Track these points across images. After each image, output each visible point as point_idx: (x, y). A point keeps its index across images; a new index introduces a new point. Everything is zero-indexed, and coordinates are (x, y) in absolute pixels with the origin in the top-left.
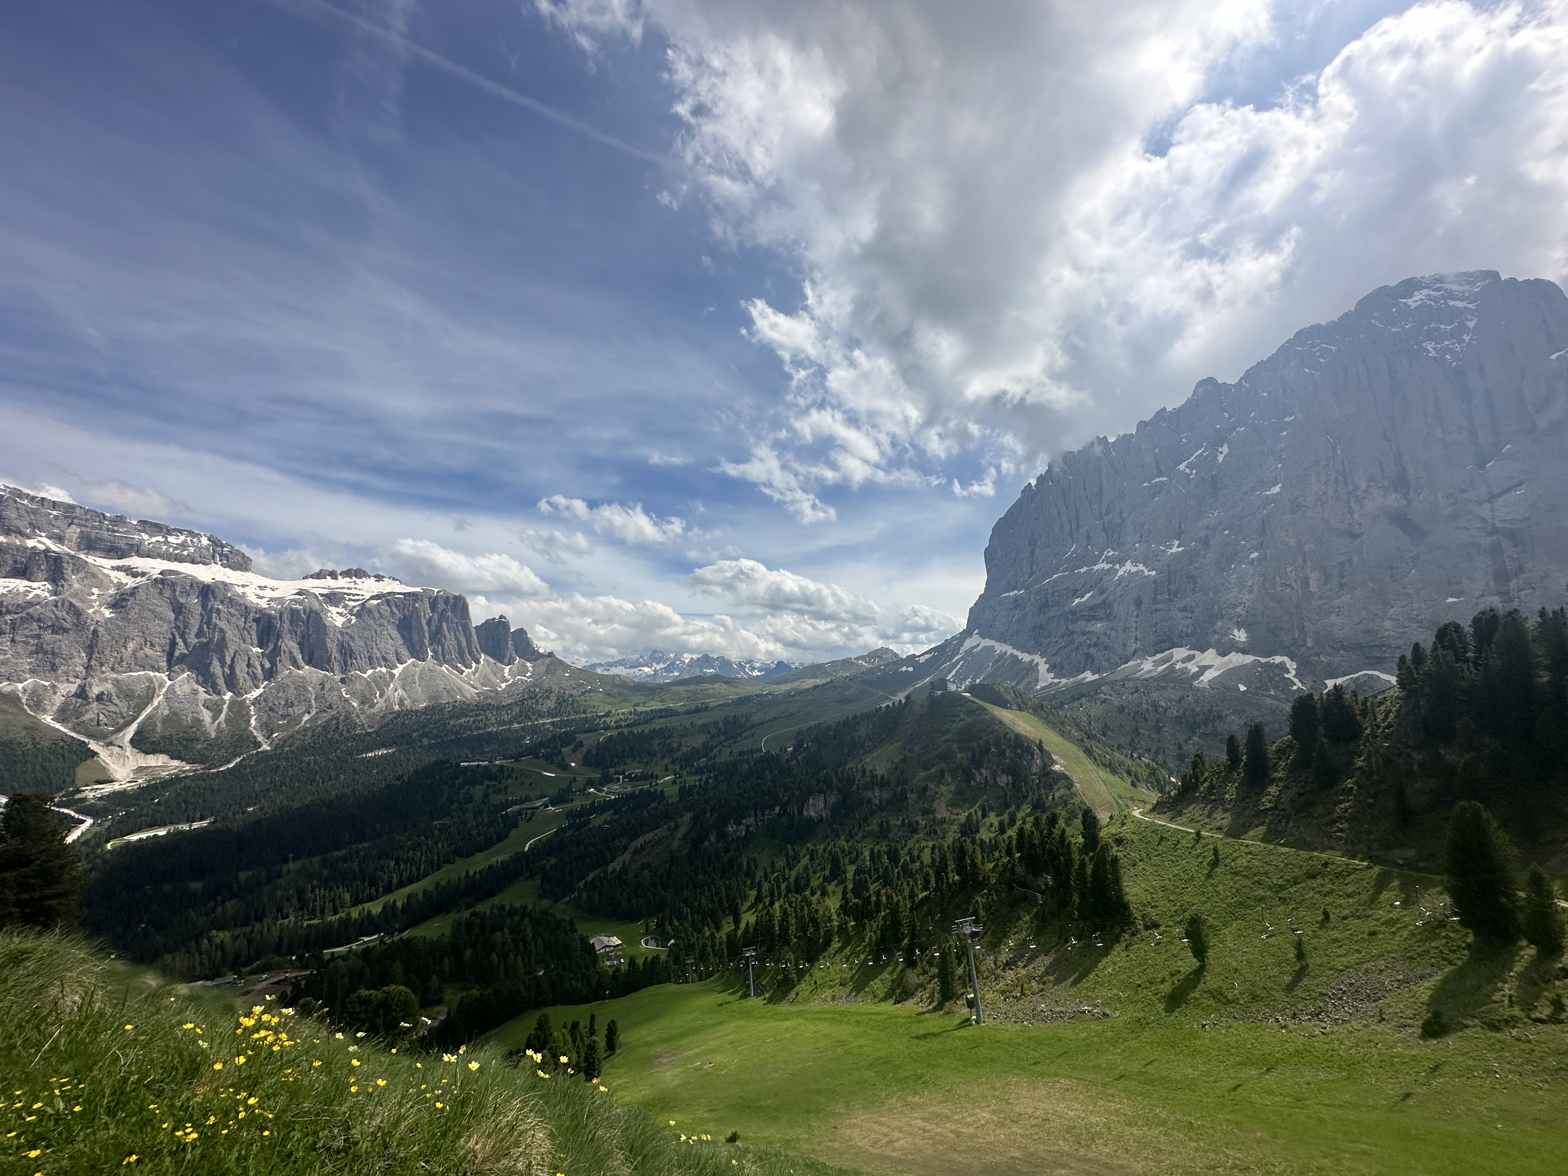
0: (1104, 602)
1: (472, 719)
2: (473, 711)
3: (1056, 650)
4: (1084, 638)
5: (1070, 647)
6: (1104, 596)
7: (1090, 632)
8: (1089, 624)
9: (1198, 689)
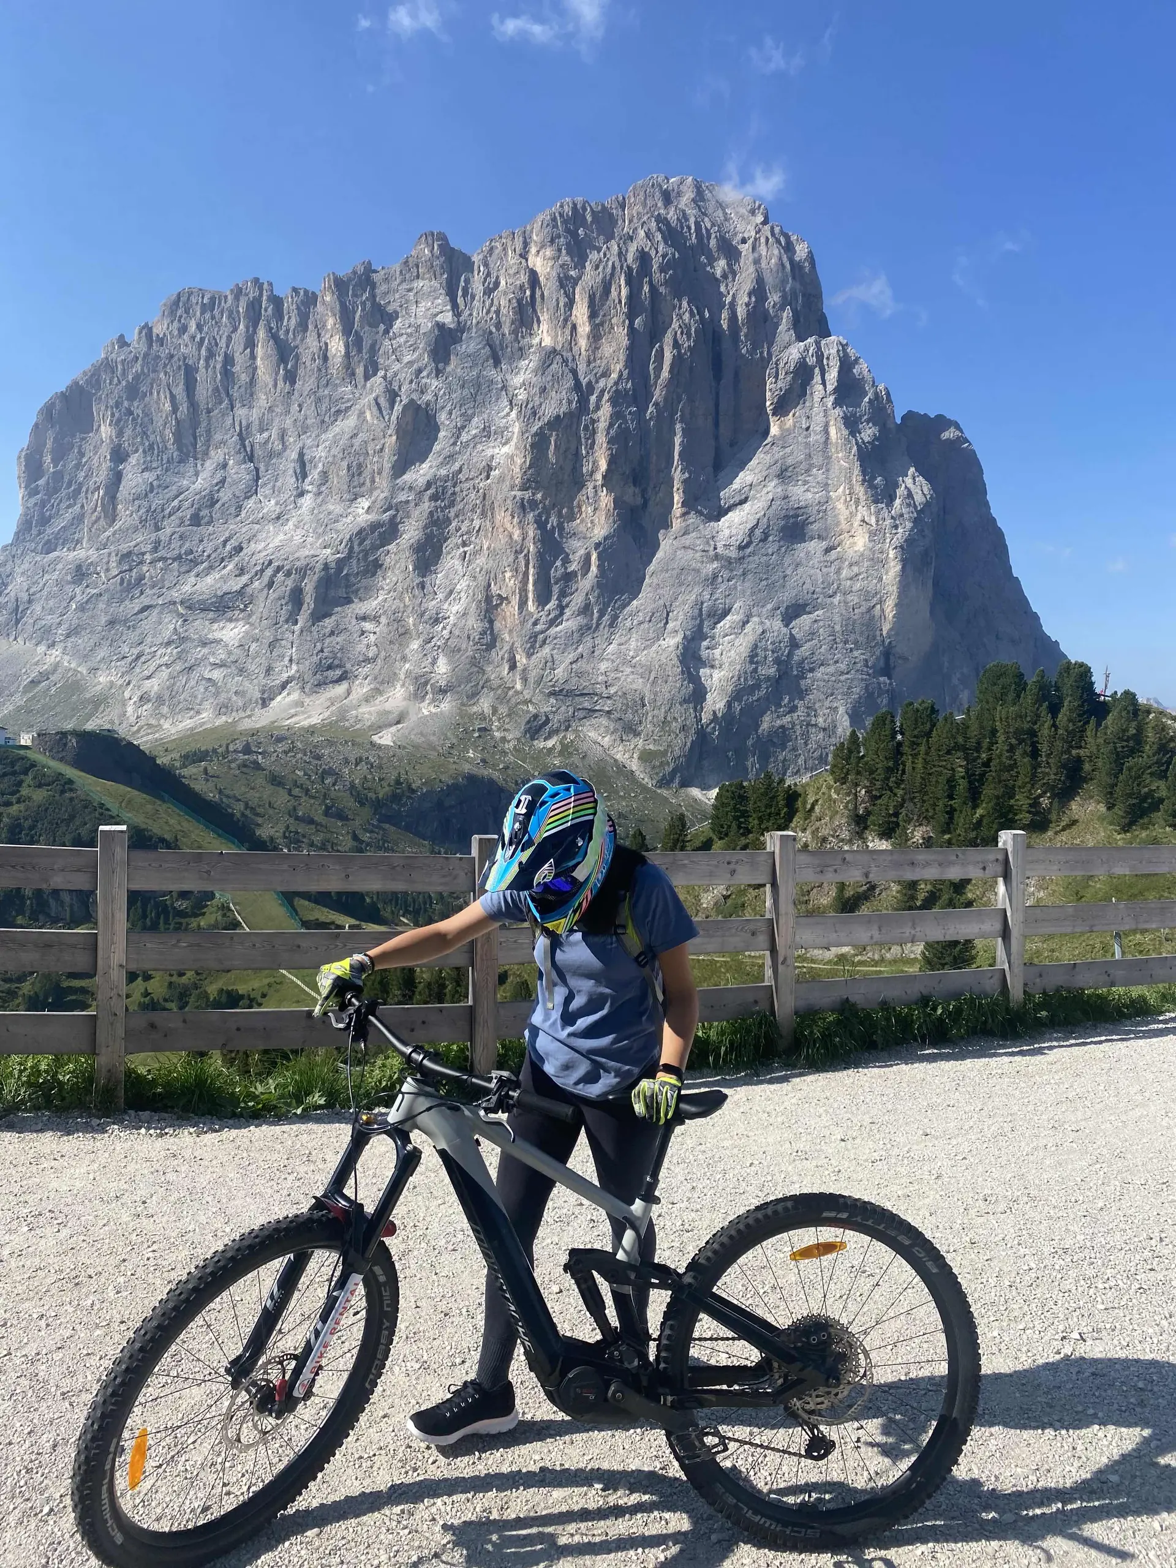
0: (241, 592)
3: (152, 669)
4: (205, 650)
5: (178, 667)
6: (244, 579)
7: (218, 641)
8: (215, 626)
9: (380, 747)
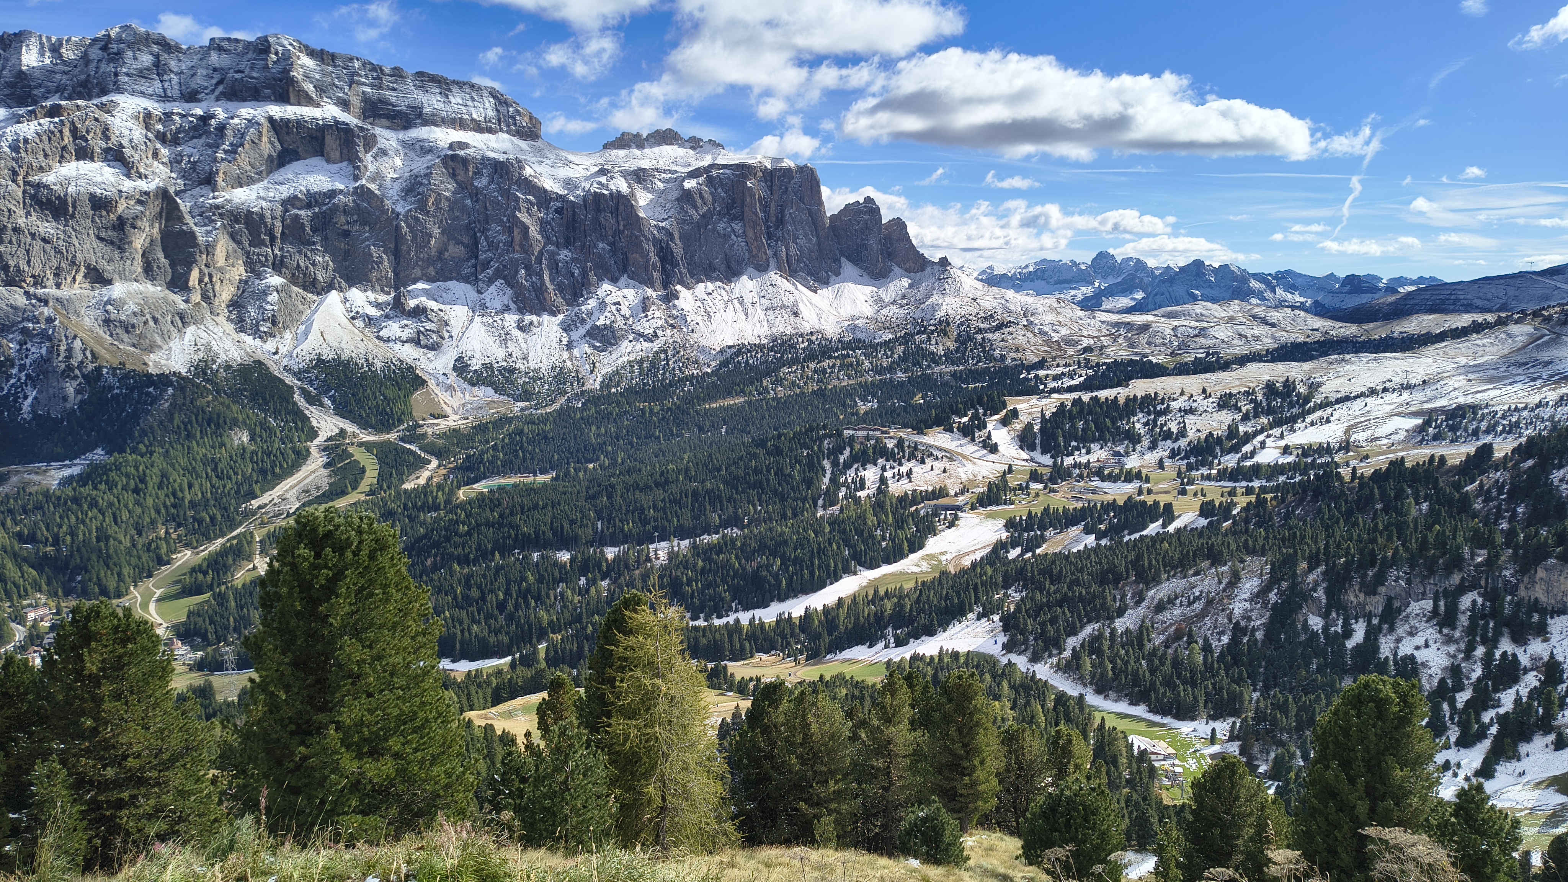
1: (838, 362)
2: (837, 349)
